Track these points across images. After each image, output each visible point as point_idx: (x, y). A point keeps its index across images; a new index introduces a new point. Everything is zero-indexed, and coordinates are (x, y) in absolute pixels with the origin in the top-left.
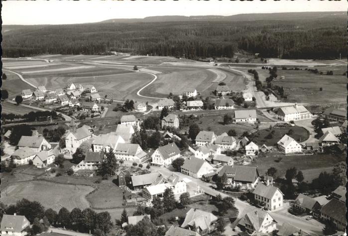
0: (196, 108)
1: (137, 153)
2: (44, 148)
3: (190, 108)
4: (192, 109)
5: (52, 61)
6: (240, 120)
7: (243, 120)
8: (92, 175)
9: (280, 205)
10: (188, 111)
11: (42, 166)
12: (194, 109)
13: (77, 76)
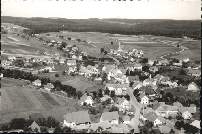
0: (177, 66)
1: (122, 78)
2: (94, 71)
3: (174, 66)
4: (175, 67)
5: (144, 38)
6: (191, 74)
7: (192, 74)
8: (99, 82)
9: (146, 103)
10: (174, 67)
11: (87, 76)
12: (176, 67)
13: (143, 46)
